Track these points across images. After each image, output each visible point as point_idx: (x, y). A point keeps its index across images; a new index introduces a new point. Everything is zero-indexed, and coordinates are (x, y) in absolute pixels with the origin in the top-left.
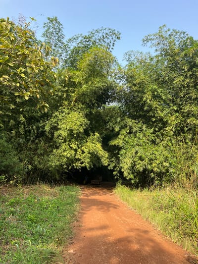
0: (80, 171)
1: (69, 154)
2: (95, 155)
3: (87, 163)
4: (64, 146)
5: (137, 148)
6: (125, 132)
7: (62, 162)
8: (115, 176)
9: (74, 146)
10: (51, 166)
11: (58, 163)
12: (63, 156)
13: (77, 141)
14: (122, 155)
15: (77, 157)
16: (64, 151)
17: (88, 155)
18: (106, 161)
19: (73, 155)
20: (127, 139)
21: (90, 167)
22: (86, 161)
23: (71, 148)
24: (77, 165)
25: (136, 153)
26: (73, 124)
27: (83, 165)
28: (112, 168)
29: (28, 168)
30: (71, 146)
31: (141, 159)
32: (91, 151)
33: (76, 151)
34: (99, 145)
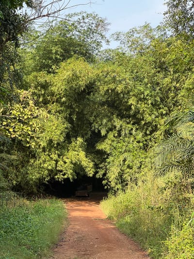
0: (63, 183)
1: (49, 165)
2: (78, 165)
3: (70, 174)
4: (43, 157)
5: (126, 155)
6: (112, 136)
7: (43, 175)
8: (106, 185)
9: (55, 157)
10: (32, 180)
11: (38, 176)
12: (43, 168)
13: (58, 150)
14: (109, 163)
15: (58, 168)
16: (44, 162)
17: (70, 165)
18: (91, 172)
19: (54, 166)
20: (115, 144)
21: (73, 179)
22: (69, 173)
23: (51, 158)
24: (59, 177)
25: (125, 160)
26: (53, 133)
27: (66, 177)
28: (101, 177)
29: (13, 184)
30: (51, 156)
31: (129, 167)
32: (74, 162)
33: (57, 161)
34: (82, 154)
